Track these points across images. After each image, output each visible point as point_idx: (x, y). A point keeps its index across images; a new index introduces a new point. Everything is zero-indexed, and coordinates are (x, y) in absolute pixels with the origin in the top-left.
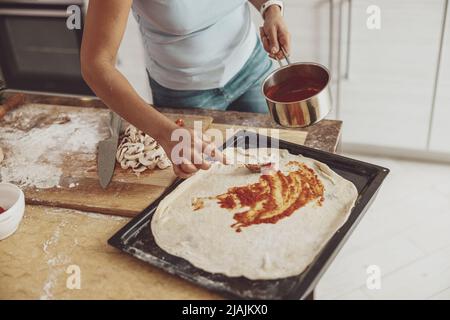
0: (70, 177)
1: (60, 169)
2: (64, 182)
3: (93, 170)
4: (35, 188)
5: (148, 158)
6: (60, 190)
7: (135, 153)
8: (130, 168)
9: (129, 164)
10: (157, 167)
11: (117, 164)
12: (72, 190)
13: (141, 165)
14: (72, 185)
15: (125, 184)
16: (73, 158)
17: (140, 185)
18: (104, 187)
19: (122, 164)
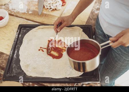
0: (30, 9)
1: (27, 6)
2: (28, 11)
3: (37, 8)
4: (19, 12)
5: (53, 6)
6: (26, 14)
7: (49, 4)
8: (48, 8)
9: (48, 7)
10: (56, 9)
11: (44, 7)
12: (30, 14)
13: (51, 8)
14: (30, 12)
15: (46, 14)
16: (31, 3)
17: (50, 15)
18: (40, 14)
19: (45, 7)
